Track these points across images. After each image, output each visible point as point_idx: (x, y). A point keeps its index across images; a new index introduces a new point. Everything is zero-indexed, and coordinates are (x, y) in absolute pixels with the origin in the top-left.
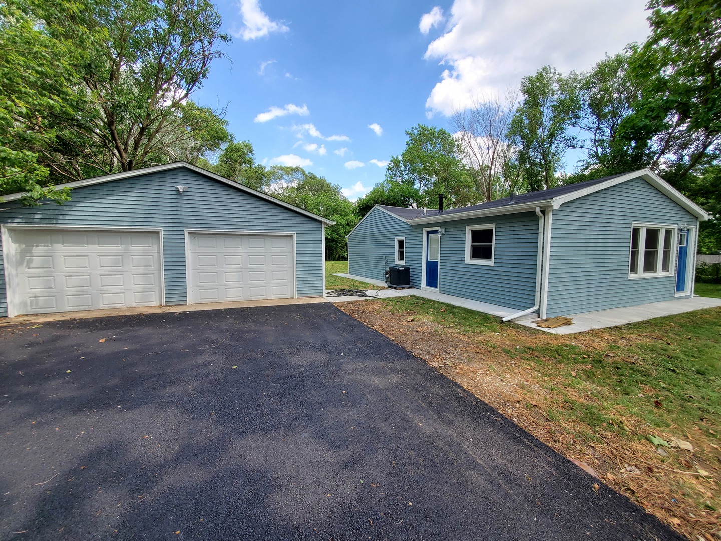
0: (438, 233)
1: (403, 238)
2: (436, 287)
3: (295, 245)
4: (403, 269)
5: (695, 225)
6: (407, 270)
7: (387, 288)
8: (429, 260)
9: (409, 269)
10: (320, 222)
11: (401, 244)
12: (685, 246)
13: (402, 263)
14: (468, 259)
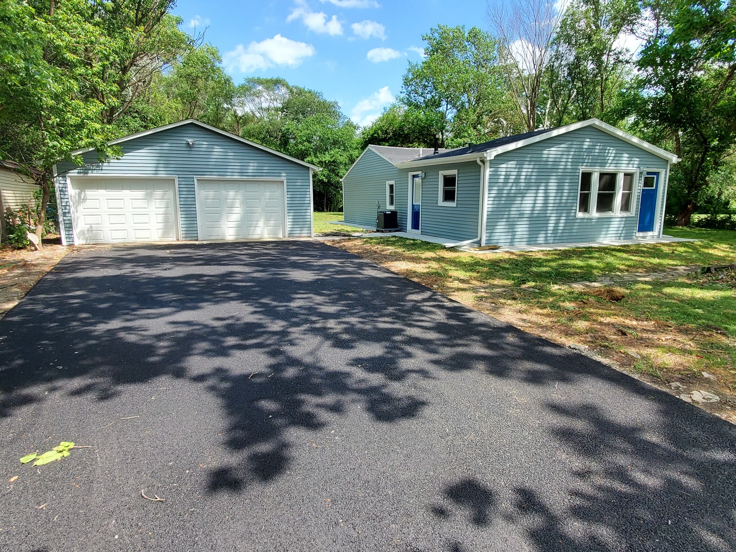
0: (418, 177)
1: (392, 182)
2: (419, 229)
3: (285, 190)
4: (390, 213)
5: (664, 168)
6: (394, 213)
7: (375, 232)
8: (414, 204)
9: (396, 212)
10: (308, 168)
11: (391, 186)
12: (654, 188)
13: (392, 208)
14: (441, 202)
